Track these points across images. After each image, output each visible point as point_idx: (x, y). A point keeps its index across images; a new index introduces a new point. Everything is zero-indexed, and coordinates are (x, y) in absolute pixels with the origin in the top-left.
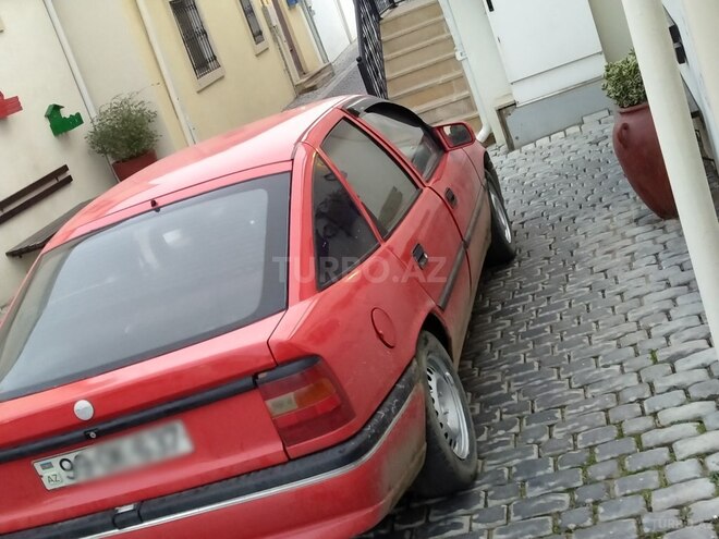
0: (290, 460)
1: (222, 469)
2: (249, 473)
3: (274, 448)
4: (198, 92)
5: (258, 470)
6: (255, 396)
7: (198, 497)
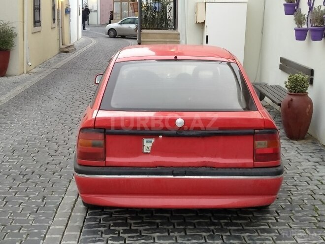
0: (254, 168)
1: (225, 163)
2: (235, 168)
3: (249, 161)
4: (32, 33)
5: (240, 168)
6: (251, 138)
7: (212, 171)
